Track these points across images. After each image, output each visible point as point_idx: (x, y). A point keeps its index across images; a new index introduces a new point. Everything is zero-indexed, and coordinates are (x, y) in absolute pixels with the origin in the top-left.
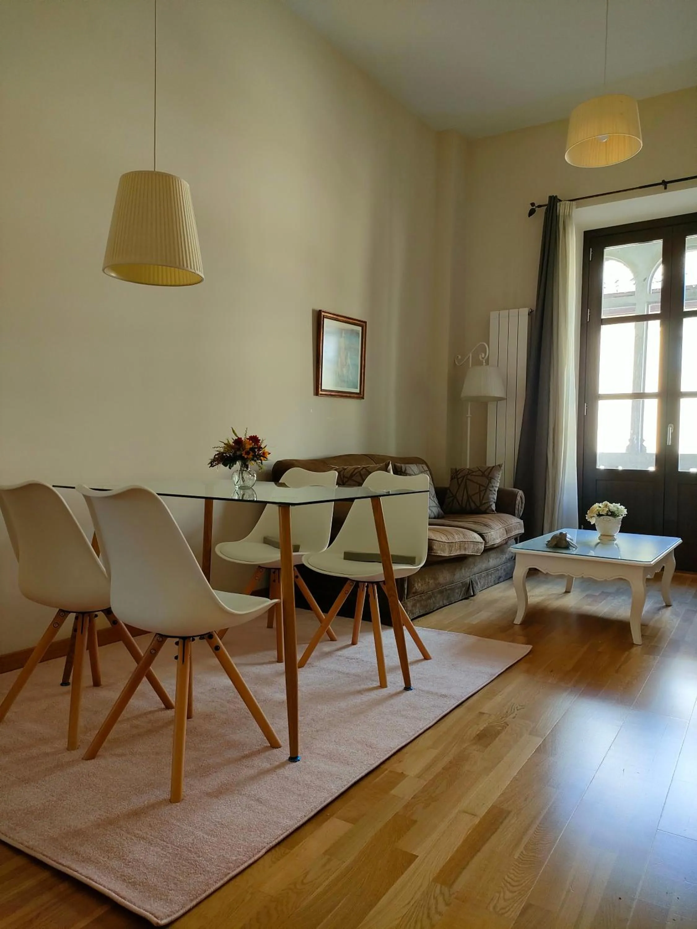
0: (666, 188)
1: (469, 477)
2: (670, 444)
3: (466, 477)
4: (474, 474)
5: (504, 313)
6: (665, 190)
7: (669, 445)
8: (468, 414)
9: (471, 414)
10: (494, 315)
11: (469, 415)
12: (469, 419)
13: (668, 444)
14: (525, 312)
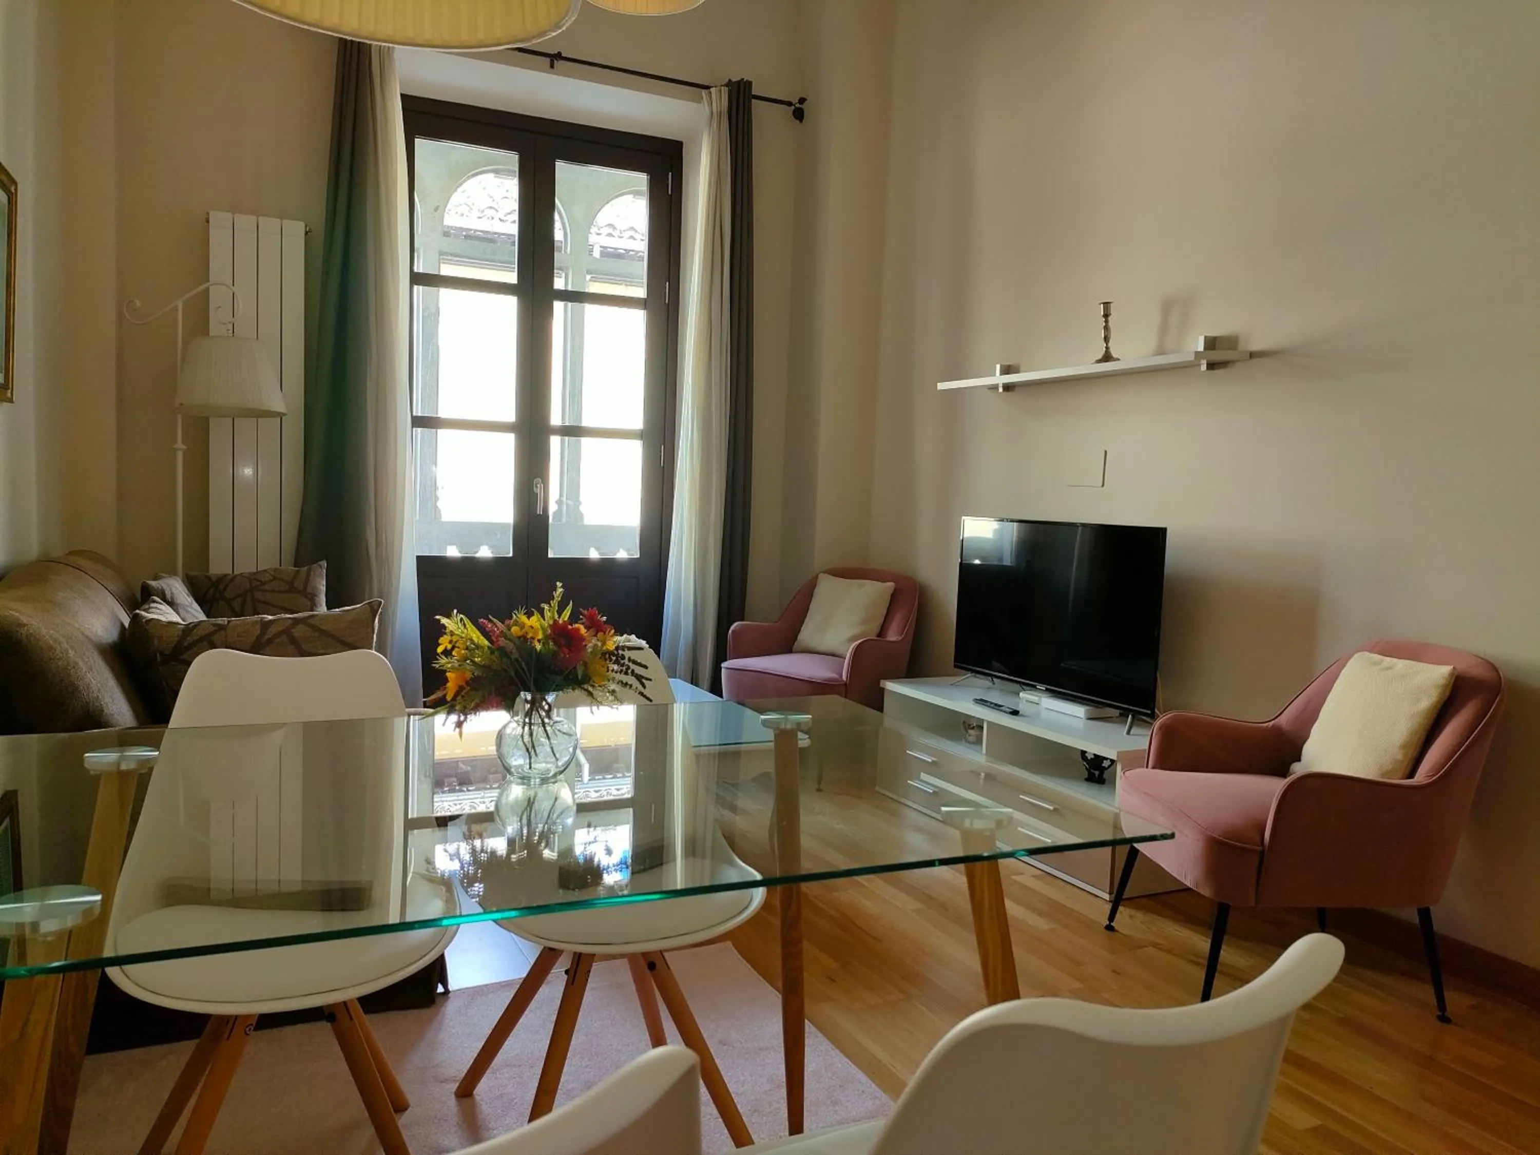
0: (552, 66)
1: (258, 595)
2: (541, 513)
3: (249, 594)
4: (267, 587)
5: (245, 222)
6: (552, 70)
7: (540, 515)
8: (175, 442)
9: (184, 442)
10: (220, 221)
11: (180, 445)
12: (180, 455)
13: (538, 513)
14: (296, 230)
